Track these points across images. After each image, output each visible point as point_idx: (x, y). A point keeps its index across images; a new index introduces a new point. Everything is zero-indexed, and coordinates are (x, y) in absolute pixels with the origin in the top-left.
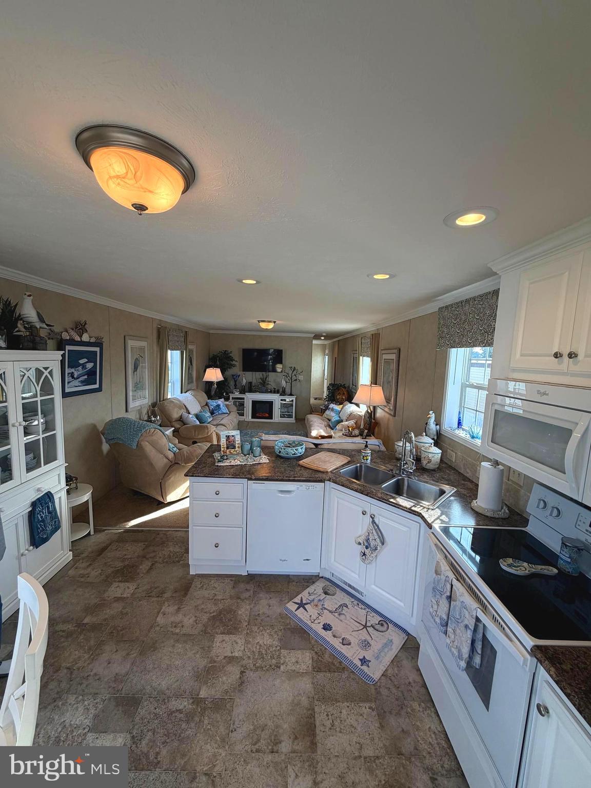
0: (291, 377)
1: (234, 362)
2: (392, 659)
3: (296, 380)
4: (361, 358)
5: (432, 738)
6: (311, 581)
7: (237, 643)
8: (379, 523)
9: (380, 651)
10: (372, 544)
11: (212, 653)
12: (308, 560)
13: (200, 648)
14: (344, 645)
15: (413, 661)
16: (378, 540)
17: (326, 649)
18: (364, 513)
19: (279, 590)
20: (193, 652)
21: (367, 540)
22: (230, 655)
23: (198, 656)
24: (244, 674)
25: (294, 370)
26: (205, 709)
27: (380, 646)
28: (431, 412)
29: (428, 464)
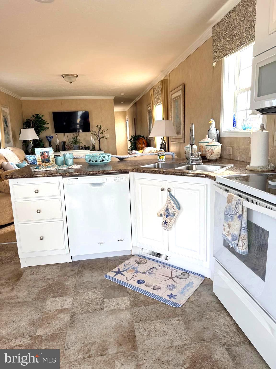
0: (98, 134)
1: (47, 126)
2: (193, 292)
3: (103, 137)
4: (154, 106)
5: (226, 328)
6: (126, 258)
7: (66, 301)
8: (175, 194)
9: (183, 289)
10: (171, 212)
11: (45, 309)
12: (121, 240)
13: (34, 308)
14: (155, 289)
15: (210, 291)
16: (175, 207)
17: (141, 294)
18: (162, 190)
19: (100, 267)
20: (28, 311)
21: (167, 210)
22: (61, 308)
23: (32, 313)
24: (74, 317)
25: (100, 129)
26: (42, 341)
27: (183, 286)
28: (211, 120)
29: (212, 156)
